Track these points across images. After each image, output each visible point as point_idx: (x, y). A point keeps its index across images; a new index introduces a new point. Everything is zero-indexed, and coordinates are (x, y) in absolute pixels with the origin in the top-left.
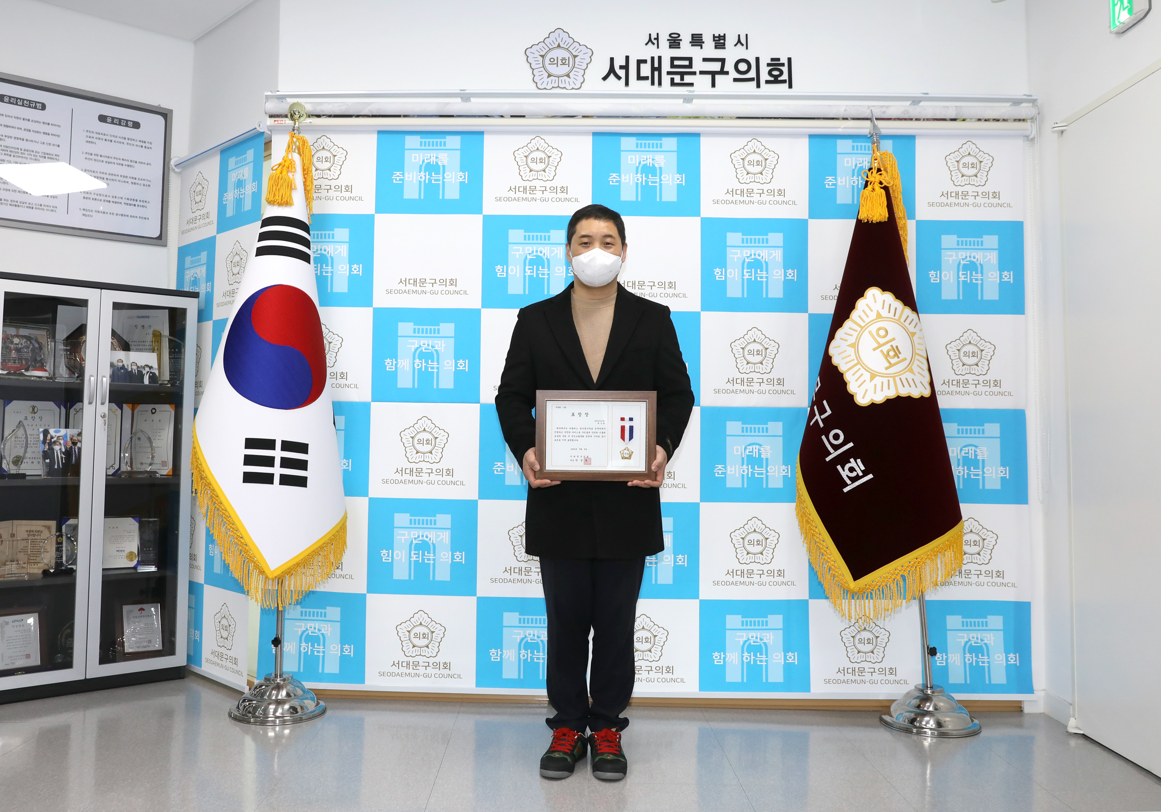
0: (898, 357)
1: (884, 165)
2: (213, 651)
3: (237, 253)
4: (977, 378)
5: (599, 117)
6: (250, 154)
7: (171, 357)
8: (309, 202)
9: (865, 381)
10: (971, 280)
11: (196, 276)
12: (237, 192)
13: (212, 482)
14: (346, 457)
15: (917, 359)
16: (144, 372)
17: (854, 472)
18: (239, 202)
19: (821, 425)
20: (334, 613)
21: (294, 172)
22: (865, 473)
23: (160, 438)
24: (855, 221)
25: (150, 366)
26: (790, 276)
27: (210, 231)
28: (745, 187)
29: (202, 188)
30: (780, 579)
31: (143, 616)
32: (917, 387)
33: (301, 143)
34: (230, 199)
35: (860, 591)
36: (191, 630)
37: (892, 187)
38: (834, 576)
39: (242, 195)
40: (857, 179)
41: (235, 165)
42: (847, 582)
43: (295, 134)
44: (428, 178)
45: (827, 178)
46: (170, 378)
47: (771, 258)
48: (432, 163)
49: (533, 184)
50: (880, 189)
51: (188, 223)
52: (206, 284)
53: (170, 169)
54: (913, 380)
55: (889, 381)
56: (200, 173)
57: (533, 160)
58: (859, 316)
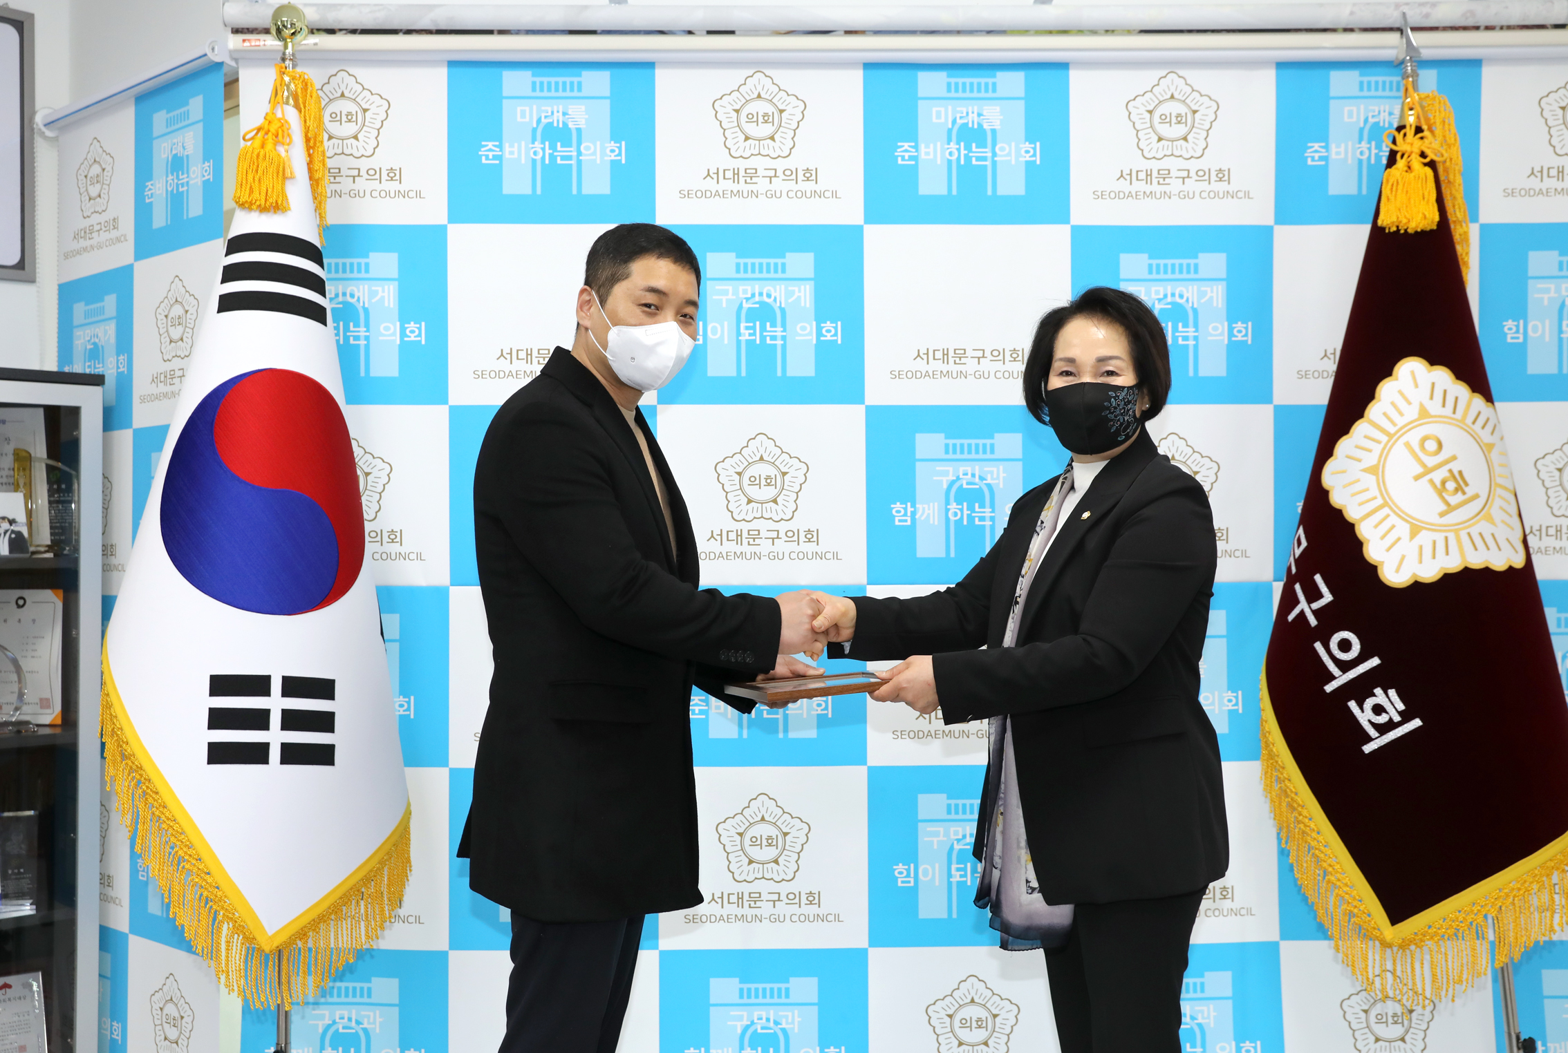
0: (1464, 493)
1: (1427, 120)
3: (176, 301)
5: (877, 32)
6: (196, 106)
7: (52, 499)
8: (320, 203)
9: (1399, 539)
11: (97, 340)
12: (173, 180)
13: (146, 766)
14: (404, 692)
15: (1500, 497)
17: (1384, 715)
18: (177, 200)
19: (1313, 621)
20: (386, 988)
21: (288, 145)
22: (1406, 717)
23: (34, 652)
24: (1366, 229)
25: (11, 518)
26: (1240, 335)
27: (123, 254)
28: (1154, 165)
29: (100, 170)
30: (1228, 904)
31: (9, 999)
32: (1500, 550)
33: (300, 86)
34: (158, 192)
35: (1404, 945)
36: (104, 1019)
37: (1445, 162)
38: (1349, 914)
39: (182, 185)
40: (1368, 146)
41: (167, 127)
42: (1379, 930)
43: (286, 68)
44: (550, 154)
45: (1310, 145)
46: (52, 540)
47: (1203, 301)
48: (555, 124)
49: (752, 163)
50: (1422, 166)
51: (76, 237)
52: (118, 361)
53: (35, 131)
54: (1493, 535)
55: (1446, 538)
56: (95, 141)
57: (751, 118)
58: (1385, 414)
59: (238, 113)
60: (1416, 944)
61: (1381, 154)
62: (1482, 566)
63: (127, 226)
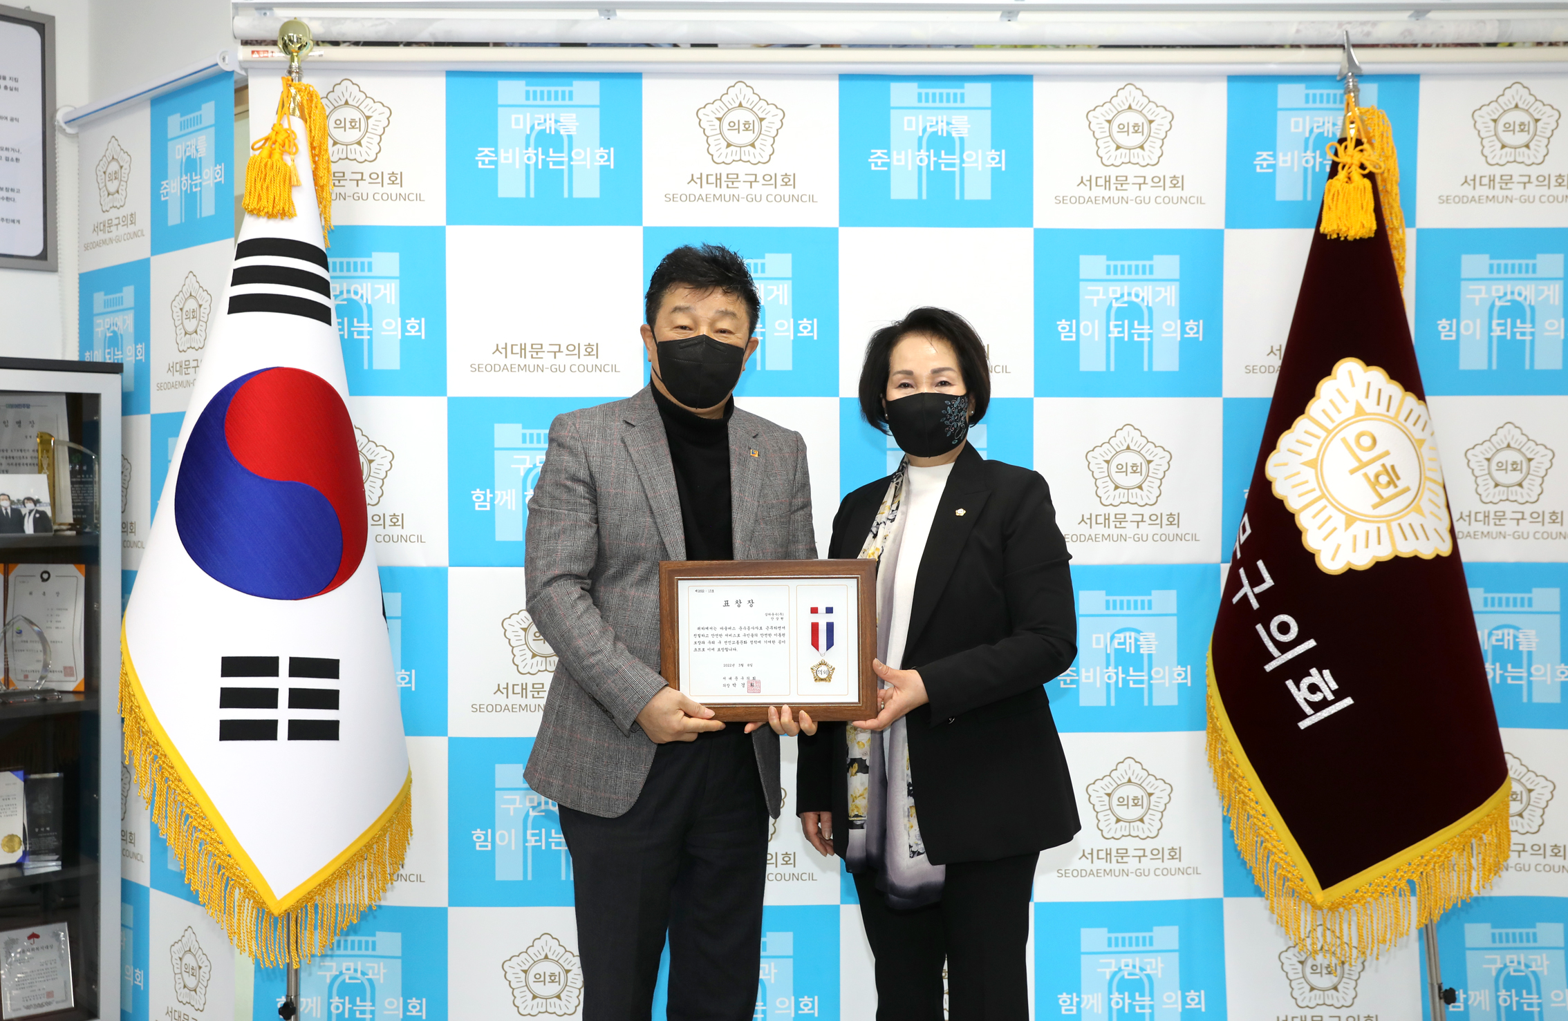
0: (1396, 486)
1: (1367, 133)
2: (170, 1010)
3: (191, 295)
4: (1521, 508)
5: (852, 46)
6: (208, 111)
7: (74, 480)
8: (325, 207)
9: (1335, 529)
10: (1513, 334)
11: (116, 329)
12: (187, 180)
13: (162, 742)
14: (406, 666)
15: (1429, 489)
16: (24, 511)
17: (1319, 693)
18: (191, 200)
19: (1255, 604)
20: (389, 941)
21: (294, 154)
22: (1339, 696)
23: (59, 625)
24: (1309, 234)
25: (35, 497)
26: (1191, 332)
27: (139, 249)
28: (1113, 172)
29: (118, 167)
30: (1174, 864)
31: (37, 949)
32: (1428, 539)
33: (306, 98)
34: (172, 191)
35: (1334, 908)
36: (127, 966)
37: (1382, 174)
38: (1284, 879)
39: (196, 186)
40: (1313, 155)
41: (181, 130)
42: (1310, 893)
43: (292, 80)
44: (542, 159)
45: (1258, 153)
46: (74, 519)
47: (1157, 300)
48: (548, 131)
49: (733, 168)
50: (1361, 177)
51: (96, 229)
52: (136, 349)
53: (57, 128)
54: (1422, 525)
55: (1379, 529)
56: (113, 139)
57: (733, 126)
58: (1324, 411)
59: (248, 117)
60: (1344, 907)
61: (1325, 162)
62: (1411, 555)
63: (144, 222)
